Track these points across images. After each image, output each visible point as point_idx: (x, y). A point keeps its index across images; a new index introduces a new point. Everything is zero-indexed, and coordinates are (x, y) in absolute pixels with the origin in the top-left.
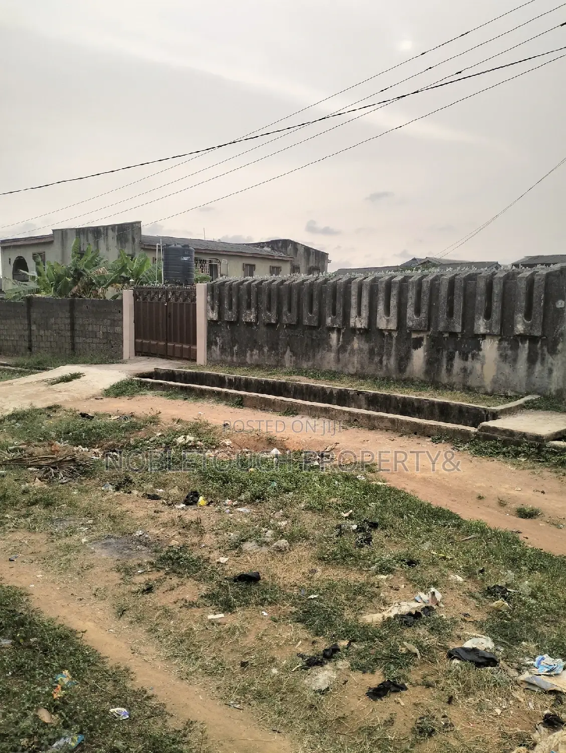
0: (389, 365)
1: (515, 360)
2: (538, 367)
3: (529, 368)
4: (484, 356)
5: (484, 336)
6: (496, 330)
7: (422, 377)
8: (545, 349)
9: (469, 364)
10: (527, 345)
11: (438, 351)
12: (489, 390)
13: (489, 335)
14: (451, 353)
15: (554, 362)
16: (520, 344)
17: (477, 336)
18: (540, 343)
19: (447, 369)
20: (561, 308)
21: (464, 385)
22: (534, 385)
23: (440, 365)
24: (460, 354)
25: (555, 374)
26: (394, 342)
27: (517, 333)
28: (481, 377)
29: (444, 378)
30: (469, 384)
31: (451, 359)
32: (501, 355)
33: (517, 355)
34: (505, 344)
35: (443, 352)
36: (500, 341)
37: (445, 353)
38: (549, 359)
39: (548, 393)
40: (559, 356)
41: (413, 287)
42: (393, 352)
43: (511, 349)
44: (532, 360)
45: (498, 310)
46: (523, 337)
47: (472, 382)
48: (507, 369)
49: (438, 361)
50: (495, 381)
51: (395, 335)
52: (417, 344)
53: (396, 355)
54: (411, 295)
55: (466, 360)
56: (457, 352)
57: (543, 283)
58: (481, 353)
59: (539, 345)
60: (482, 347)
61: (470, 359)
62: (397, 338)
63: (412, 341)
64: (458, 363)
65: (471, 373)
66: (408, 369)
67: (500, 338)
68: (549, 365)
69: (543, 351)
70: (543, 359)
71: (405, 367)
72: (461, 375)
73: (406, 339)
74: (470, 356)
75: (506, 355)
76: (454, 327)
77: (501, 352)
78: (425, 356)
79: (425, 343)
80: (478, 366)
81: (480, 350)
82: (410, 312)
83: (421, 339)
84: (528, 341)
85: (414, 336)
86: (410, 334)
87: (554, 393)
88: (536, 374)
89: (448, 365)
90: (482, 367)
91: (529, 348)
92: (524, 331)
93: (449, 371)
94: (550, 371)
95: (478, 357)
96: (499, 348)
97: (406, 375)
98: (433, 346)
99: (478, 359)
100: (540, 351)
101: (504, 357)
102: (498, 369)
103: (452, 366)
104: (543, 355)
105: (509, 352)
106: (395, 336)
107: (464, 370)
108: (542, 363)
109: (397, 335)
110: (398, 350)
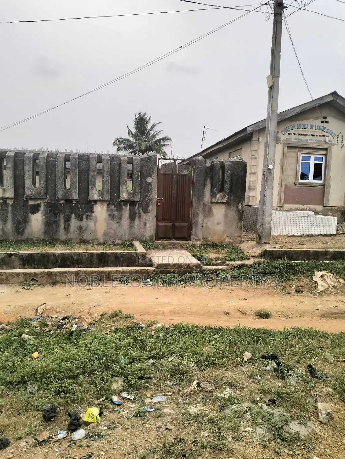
0: (5, 229)
1: (120, 219)
2: (137, 222)
3: (131, 223)
4: (96, 217)
5: (95, 202)
6: (107, 197)
7: (42, 237)
8: (141, 209)
9: (84, 223)
10: (128, 207)
11: (55, 215)
12: (102, 241)
13: (100, 201)
14: (68, 215)
15: (147, 218)
16: (123, 207)
17: (91, 201)
18: (137, 206)
19: (65, 228)
20: (150, 183)
21: (80, 239)
22: (134, 234)
23: (58, 226)
24: (76, 216)
25: (148, 226)
26: (10, 209)
27: (123, 200)
28: (95, 232)
29: (62, 235)
30: (85, 238)
31: (67, 220)
32: (110, 215)
33: (121, 214)
34: (112, 207)
35: (60, 215)
36: (108, 205)
37: (62, 216)
38: (144, 216)
39: (144, 239)
40: (150, 214)
41: (30, 161)
42: (10, 218)
43: (117, 210)
44: (132, 217)
45: (107, 183)
46: (126, 202)
47: (87, 236)
48: (114, 225)
49: (57, 223)
50: (105, 234)
51: (10, 202)
52: (35, 209)
53: (13, 220)
54: (28, 168)
55: (82, 220)
56: (73, 214)
57: (139, 165)
58: (93, 215)
59: (137, 207)
60: (94, 210)
61: (85, 220)
62: (13, 206)
63: (29, 208)
64: (74, 223)
65: (86, 230)
66: (26, 231)
67: (108, 203)
68: (144, 221)
69: (139, 211)
70: (140, 217)
71: (24, 230)
72: (78, 232)
73: (23, 206)
74: (84, 217)
75: (113, 215)
76: (71, 195)
77: (109, 213)
78: (43, 219)
79: (42, 208)
80: (92, 224)
81: (92, 212)
82: (28, 182)
83: (39, 205)
84: (129, 205)
85: (31, 203)
86: (27, 201)
87: (148, 238)
88: (136, 227)
89: (65, 225)
90: (95, 225)
91: (130, 210)
92: (128, 197)
93: (67, 230)
94: (145, 224)
95: (91, 218)
96: (108, 210)
97: (24, 237)
98: (50, 211)
99: (91, 219)
100: (137, 211)
101: (112, 217)
102: (108, 225)
103: (69, 225)
104: (139, 213)
105: (116, 213)
106: (11, 204)
107: (81, 228)
108: (140, 220)
109: (12, 202)
110: (14, 215)
